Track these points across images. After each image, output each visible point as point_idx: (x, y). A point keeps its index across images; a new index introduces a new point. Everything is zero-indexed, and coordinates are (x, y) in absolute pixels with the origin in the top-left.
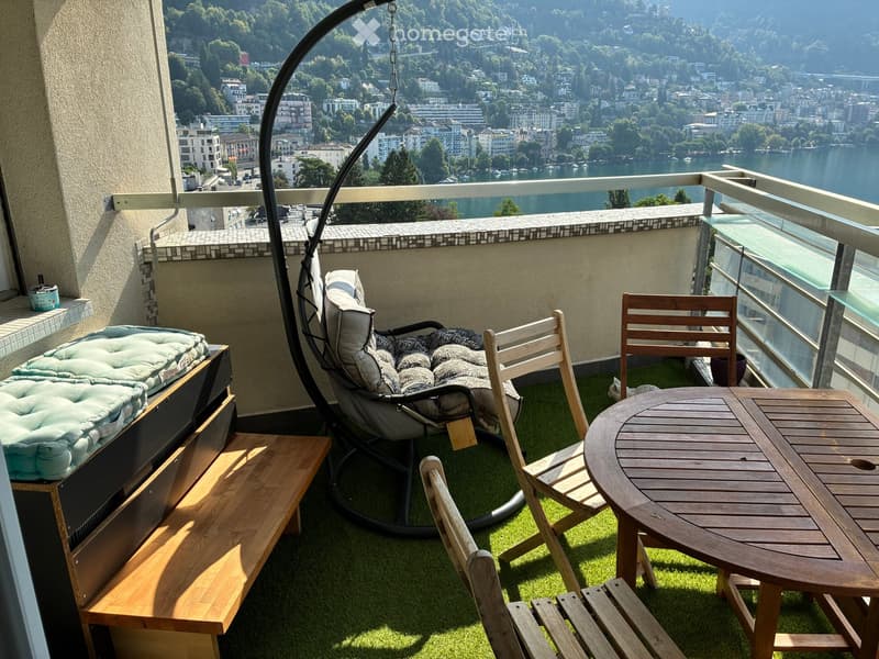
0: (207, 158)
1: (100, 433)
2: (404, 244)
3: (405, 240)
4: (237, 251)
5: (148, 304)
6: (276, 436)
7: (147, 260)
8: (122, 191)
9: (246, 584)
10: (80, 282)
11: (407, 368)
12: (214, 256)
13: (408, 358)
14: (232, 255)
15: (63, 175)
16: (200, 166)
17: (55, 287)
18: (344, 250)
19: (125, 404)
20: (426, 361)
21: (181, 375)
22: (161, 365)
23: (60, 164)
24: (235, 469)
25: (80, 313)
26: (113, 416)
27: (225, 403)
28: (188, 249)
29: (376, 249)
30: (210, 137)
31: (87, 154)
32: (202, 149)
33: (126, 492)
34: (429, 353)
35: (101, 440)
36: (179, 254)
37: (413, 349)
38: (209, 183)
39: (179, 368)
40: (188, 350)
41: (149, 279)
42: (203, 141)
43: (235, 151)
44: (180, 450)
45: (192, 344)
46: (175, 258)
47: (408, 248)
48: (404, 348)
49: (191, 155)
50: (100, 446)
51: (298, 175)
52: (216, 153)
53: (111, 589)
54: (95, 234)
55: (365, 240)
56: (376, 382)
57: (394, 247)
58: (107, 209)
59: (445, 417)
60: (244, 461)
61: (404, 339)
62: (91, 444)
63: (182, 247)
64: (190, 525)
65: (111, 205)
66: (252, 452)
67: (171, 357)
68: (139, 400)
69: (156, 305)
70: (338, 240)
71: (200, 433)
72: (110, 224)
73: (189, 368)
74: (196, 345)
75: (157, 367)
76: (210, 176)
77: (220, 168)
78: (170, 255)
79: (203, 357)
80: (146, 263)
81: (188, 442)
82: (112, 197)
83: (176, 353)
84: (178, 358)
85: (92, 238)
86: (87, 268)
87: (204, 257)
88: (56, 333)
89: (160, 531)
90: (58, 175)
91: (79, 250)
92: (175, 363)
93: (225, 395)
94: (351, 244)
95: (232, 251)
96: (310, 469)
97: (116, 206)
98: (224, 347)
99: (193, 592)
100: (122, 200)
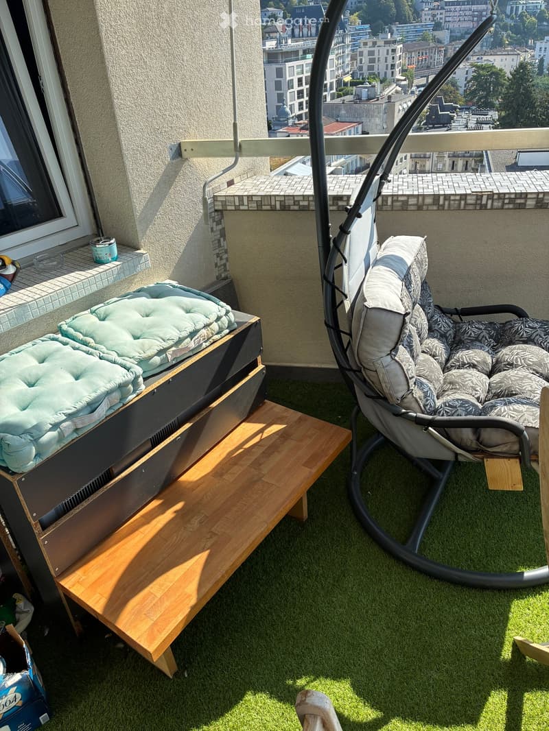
0: (389, 66)
1: (75, 424)
2: (497, 204)
3: (499, 198)
4: (301, 203)
5: (217, 251)
6: (300, 414)
7: (216, 208)
8: (190, 138)
9: (193, 608)
10: (140, 235)
11: (459, 368)
12: (278, 207)
13: (464, 355)
14: (296, 208)
15: (122, 124)
16: (382, 76)
17: (114, 240)
18: (419, 208)
19: (108, 393)
20: (485, 362)
21: (195, 352)
22: (171, 343)
23: (117, 112)
24: (247, 446)
25: (135, 267)
26: (92, 407)
27: (252, 374)
28: (254, 199)
29: (459, 208)
30: (393, 47)
31: (150, 98)
32: (386, 58)
33: (115, 471)
34: (495, 350)
35: (76, 430)
36: (246, 203)
37: (475, 342)
38: (387, 92)
39: (192, 345)
40: (206, 326)
41: (220, 227)
42: (388, 50)
43: (415, 59)
44: (187, 426)
45: (213, 317)
46: (242, 208)
47: (502, 208)
48: (466, 336)
49: (376, 65)
50: (75, 435)
51: (470, 81)
52: (398, 62)
53: (85, 564)
54: (158, 184)
55: (447, 197)
56: (400, 395)
57: (484, 207)
58: (173, 158)
59: (484, 450)
60: (257, 439)
61: (470, 323)
62: (61, 437)
63: (248, 196)
64: (179, 506)
65: (178, 152)
66: (269, 429)
67: (184, 334)
68: (131, 387)
69: (226, 252)
70: (413, 196)
71: (214, 408)
72: (176, 173)
73: (204, 345)
74: (219, 319)
75: (166, 345)
76: (389, 85)
77: (398, 76)
78: (237, 204)
79: (227, 331)
80: (216, 211)
81: (197, 418)
82: (180, 144)
83: (191, 329)
84: (192, 334)
85: (155, 189)
86: (148, 219)
87: (268, 208)
88: (106, 288)
89: (155, 503)
90: (116, 125)
91: (139, 204)
92: (189, 339)
93: (254, 365)
94: (429, 201)
95: (296, 203)
96: (314, 470)
97: (184, 153)
98: (255, 319)
99: (144, 599)
100: (189, 148)
